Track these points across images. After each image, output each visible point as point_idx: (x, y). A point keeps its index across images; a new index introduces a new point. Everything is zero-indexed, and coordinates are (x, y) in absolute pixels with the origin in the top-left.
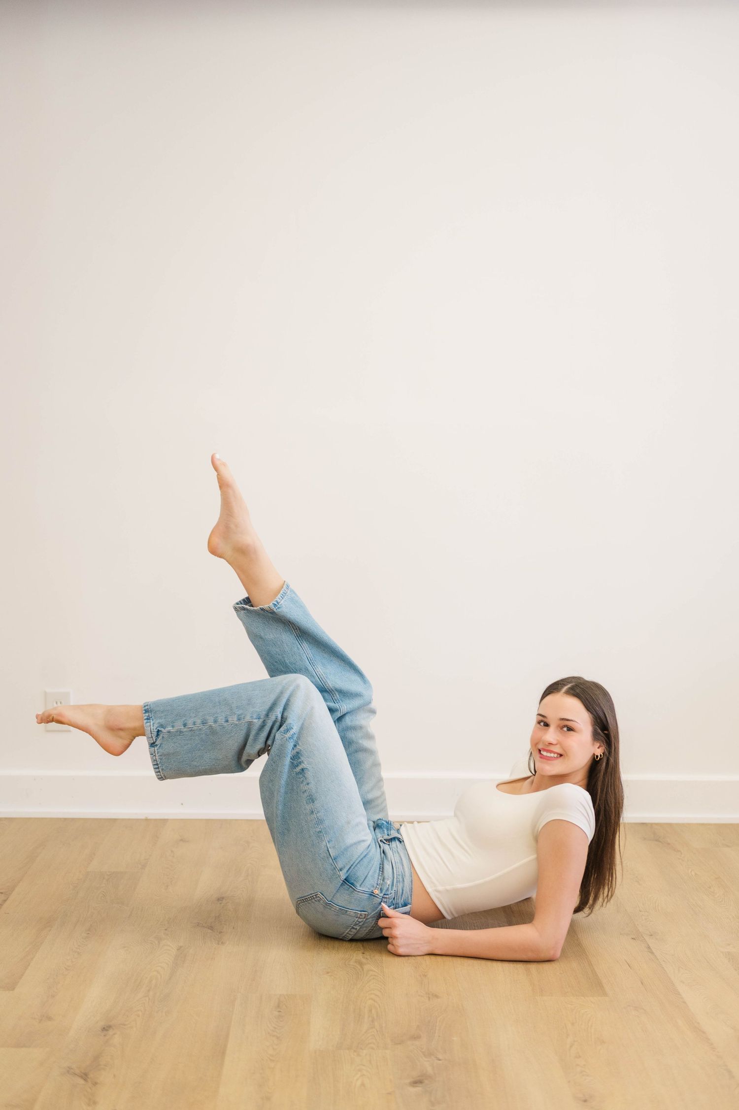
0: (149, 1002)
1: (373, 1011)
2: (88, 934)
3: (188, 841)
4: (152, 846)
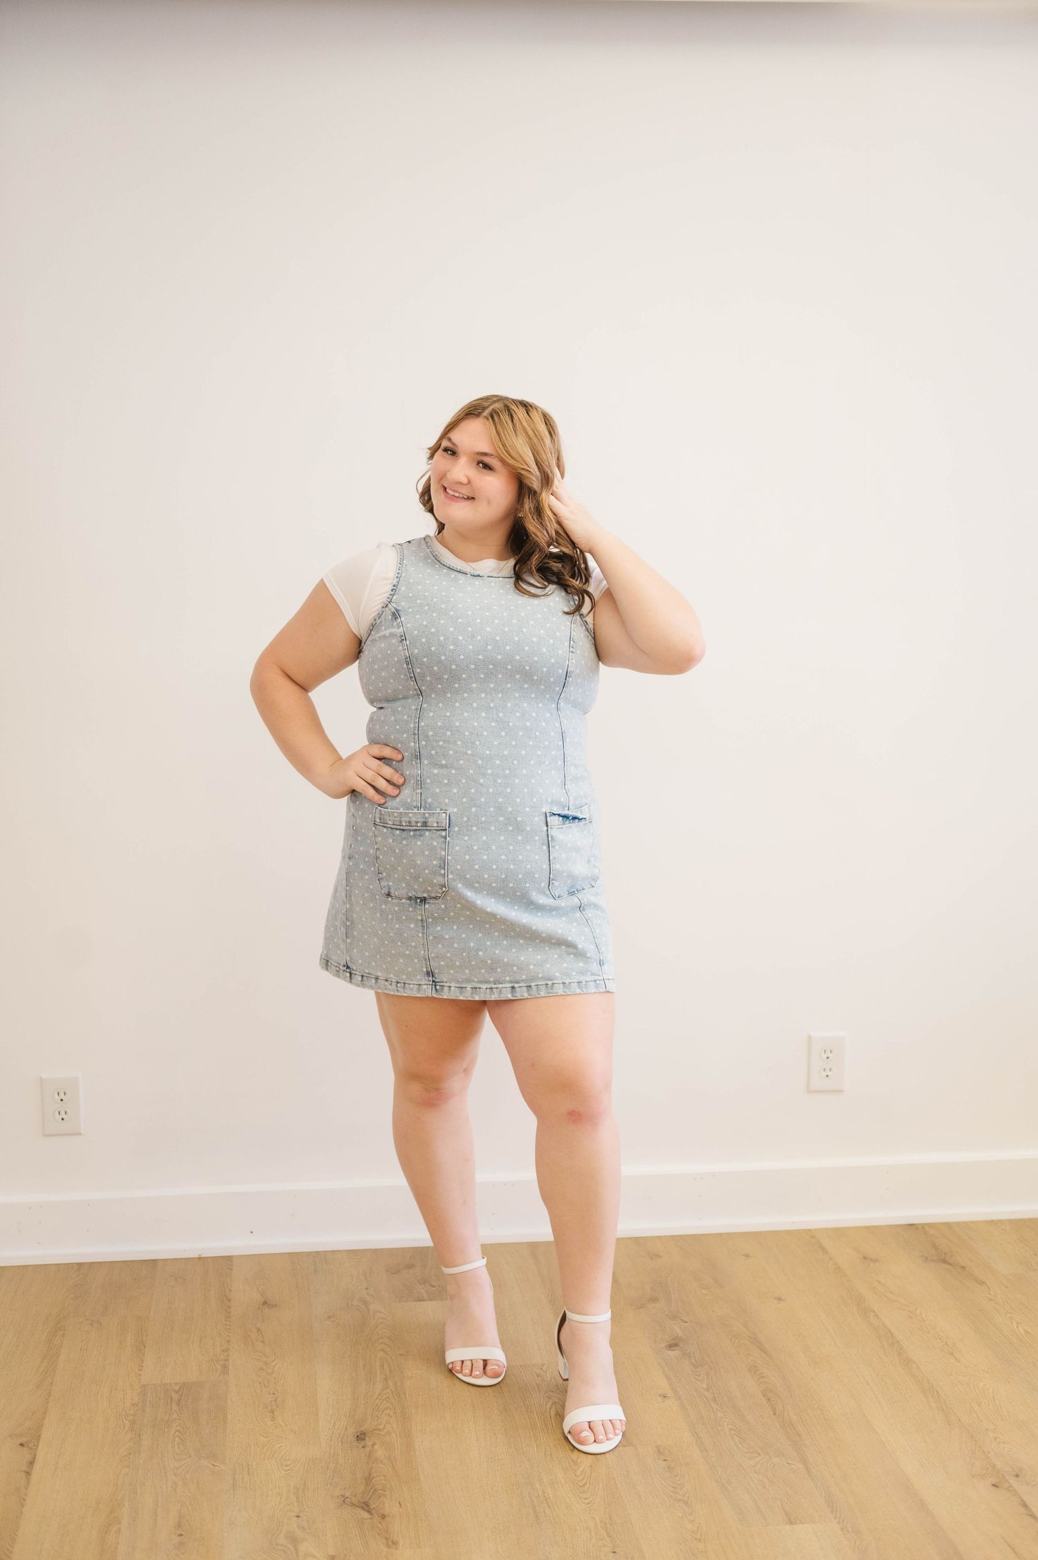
3: (276, 1305)
4: (226, 1321)
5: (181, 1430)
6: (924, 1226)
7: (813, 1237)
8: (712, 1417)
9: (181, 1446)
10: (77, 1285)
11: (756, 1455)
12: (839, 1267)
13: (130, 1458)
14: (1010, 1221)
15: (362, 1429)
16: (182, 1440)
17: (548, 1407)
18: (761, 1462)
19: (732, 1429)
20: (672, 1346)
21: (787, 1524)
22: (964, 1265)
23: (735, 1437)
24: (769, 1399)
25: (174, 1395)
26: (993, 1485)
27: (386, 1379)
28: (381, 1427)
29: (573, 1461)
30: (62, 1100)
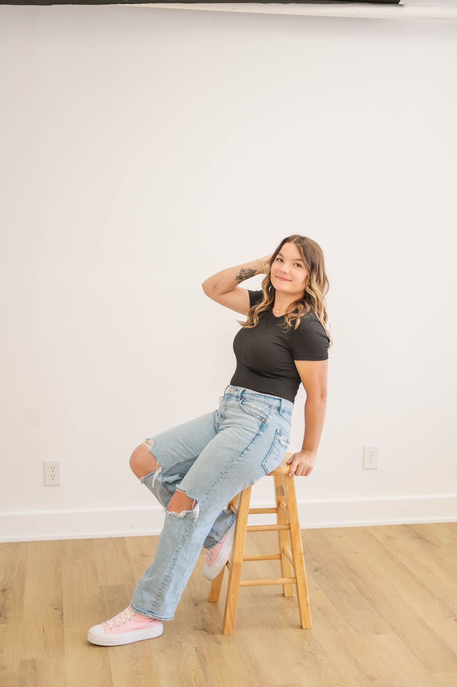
3: (147, 556)
4: (128, 562)
5: (121, 602)
6: (410, 525)
7: (365, 529)
8: (338, 596)
10: (61, 549)
11: (359, 610)
12: (378, 541)
13: (102, 613)
14: (445, 523)
15: (196, 602)
18: (361, 613)
19: (347, 601)
20: (316, 570)
21: (376, 634)
22: (429, 540)
23: (349, 603)
24: (360, 590)
25: (114, 590)
26: (455, 620)
27: (201, 583)
28: (204, 601)
29: (285, 613)
30: (53, 471)
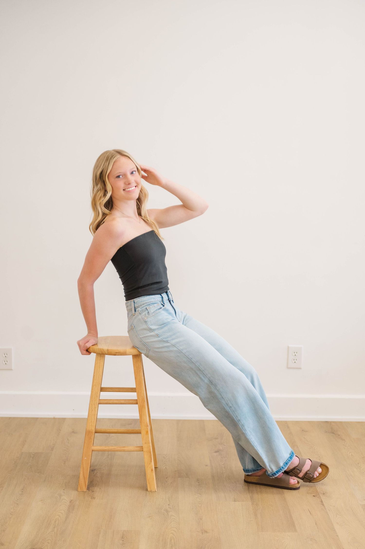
0: (54, 535)
1: (172, 541)
2: (22, 492)
3: (76, 433)
4: (57, 436)
6: (331, 422)
8: (222, 472)
9: (30, 469)
10: (7, 424)
11: (232, 483)
12: (292, 433)
13: (11, 471)
15: (95, 468)
16: (31, 467)
17: (163, 466)
18: (233, 485)
19: (227, 476)
20: (216, 452)
21: (233, 501)
22: (340, 434)
23: (227, 478)
25: (32, 455)
27: (108, 455)
28: (101, 468)
30: (5, 357)
